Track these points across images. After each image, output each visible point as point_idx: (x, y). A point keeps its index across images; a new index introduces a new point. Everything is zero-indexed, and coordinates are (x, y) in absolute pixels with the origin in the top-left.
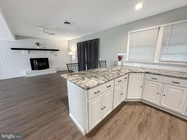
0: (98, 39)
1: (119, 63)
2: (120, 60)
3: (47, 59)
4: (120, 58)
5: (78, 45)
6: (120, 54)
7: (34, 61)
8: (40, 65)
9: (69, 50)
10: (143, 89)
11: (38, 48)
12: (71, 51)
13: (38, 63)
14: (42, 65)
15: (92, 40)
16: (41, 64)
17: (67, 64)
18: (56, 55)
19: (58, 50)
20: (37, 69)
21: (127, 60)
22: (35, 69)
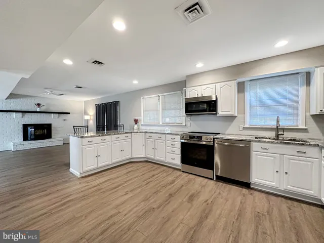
0: (118, 102)
1: (136, 126)
2: (136, 124)
3: (50, 125)
4: (136, 121)
5: (96, 107)
6: (136, 118)
7: (29, 128)
8: (37, 134)
9: (86, 113)
10: (145, 147)
11: (38, 110)
12: (88, 115)
13: (34, 130)
14: (41, 133)
15: (112, 103)
16: (39, 132)
17: (74, 127)
18: (65, 120)
19: (69, 113)
20: (32, 139)
21: (142, 123)
22: (29, 139)
